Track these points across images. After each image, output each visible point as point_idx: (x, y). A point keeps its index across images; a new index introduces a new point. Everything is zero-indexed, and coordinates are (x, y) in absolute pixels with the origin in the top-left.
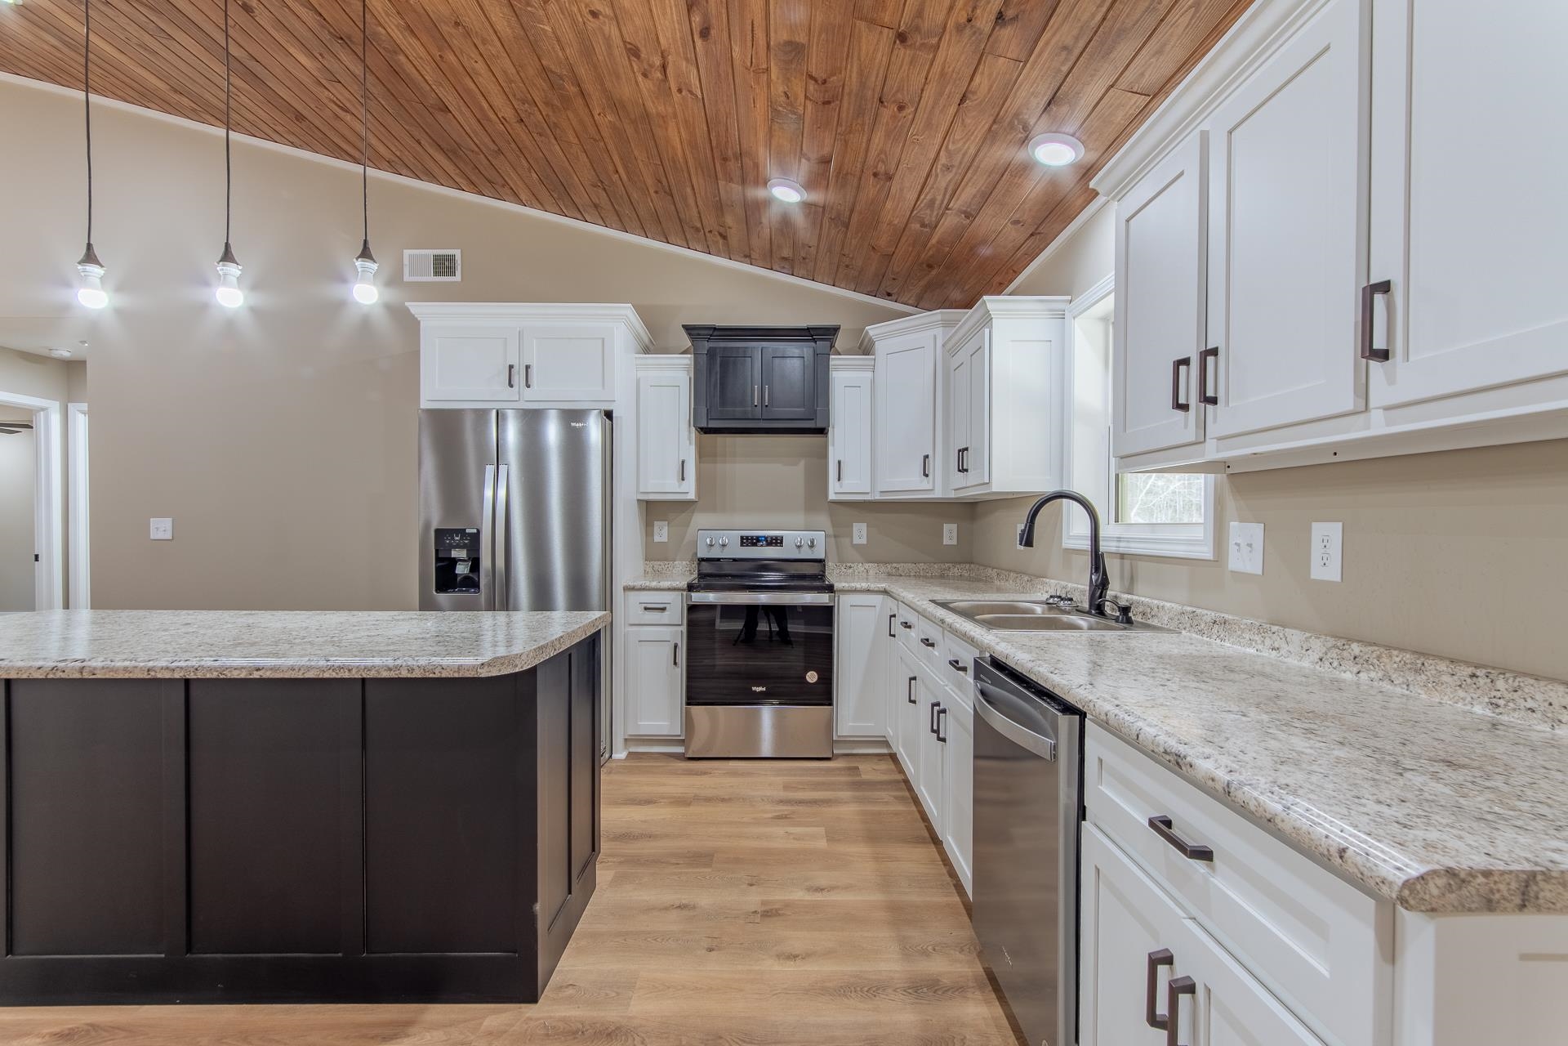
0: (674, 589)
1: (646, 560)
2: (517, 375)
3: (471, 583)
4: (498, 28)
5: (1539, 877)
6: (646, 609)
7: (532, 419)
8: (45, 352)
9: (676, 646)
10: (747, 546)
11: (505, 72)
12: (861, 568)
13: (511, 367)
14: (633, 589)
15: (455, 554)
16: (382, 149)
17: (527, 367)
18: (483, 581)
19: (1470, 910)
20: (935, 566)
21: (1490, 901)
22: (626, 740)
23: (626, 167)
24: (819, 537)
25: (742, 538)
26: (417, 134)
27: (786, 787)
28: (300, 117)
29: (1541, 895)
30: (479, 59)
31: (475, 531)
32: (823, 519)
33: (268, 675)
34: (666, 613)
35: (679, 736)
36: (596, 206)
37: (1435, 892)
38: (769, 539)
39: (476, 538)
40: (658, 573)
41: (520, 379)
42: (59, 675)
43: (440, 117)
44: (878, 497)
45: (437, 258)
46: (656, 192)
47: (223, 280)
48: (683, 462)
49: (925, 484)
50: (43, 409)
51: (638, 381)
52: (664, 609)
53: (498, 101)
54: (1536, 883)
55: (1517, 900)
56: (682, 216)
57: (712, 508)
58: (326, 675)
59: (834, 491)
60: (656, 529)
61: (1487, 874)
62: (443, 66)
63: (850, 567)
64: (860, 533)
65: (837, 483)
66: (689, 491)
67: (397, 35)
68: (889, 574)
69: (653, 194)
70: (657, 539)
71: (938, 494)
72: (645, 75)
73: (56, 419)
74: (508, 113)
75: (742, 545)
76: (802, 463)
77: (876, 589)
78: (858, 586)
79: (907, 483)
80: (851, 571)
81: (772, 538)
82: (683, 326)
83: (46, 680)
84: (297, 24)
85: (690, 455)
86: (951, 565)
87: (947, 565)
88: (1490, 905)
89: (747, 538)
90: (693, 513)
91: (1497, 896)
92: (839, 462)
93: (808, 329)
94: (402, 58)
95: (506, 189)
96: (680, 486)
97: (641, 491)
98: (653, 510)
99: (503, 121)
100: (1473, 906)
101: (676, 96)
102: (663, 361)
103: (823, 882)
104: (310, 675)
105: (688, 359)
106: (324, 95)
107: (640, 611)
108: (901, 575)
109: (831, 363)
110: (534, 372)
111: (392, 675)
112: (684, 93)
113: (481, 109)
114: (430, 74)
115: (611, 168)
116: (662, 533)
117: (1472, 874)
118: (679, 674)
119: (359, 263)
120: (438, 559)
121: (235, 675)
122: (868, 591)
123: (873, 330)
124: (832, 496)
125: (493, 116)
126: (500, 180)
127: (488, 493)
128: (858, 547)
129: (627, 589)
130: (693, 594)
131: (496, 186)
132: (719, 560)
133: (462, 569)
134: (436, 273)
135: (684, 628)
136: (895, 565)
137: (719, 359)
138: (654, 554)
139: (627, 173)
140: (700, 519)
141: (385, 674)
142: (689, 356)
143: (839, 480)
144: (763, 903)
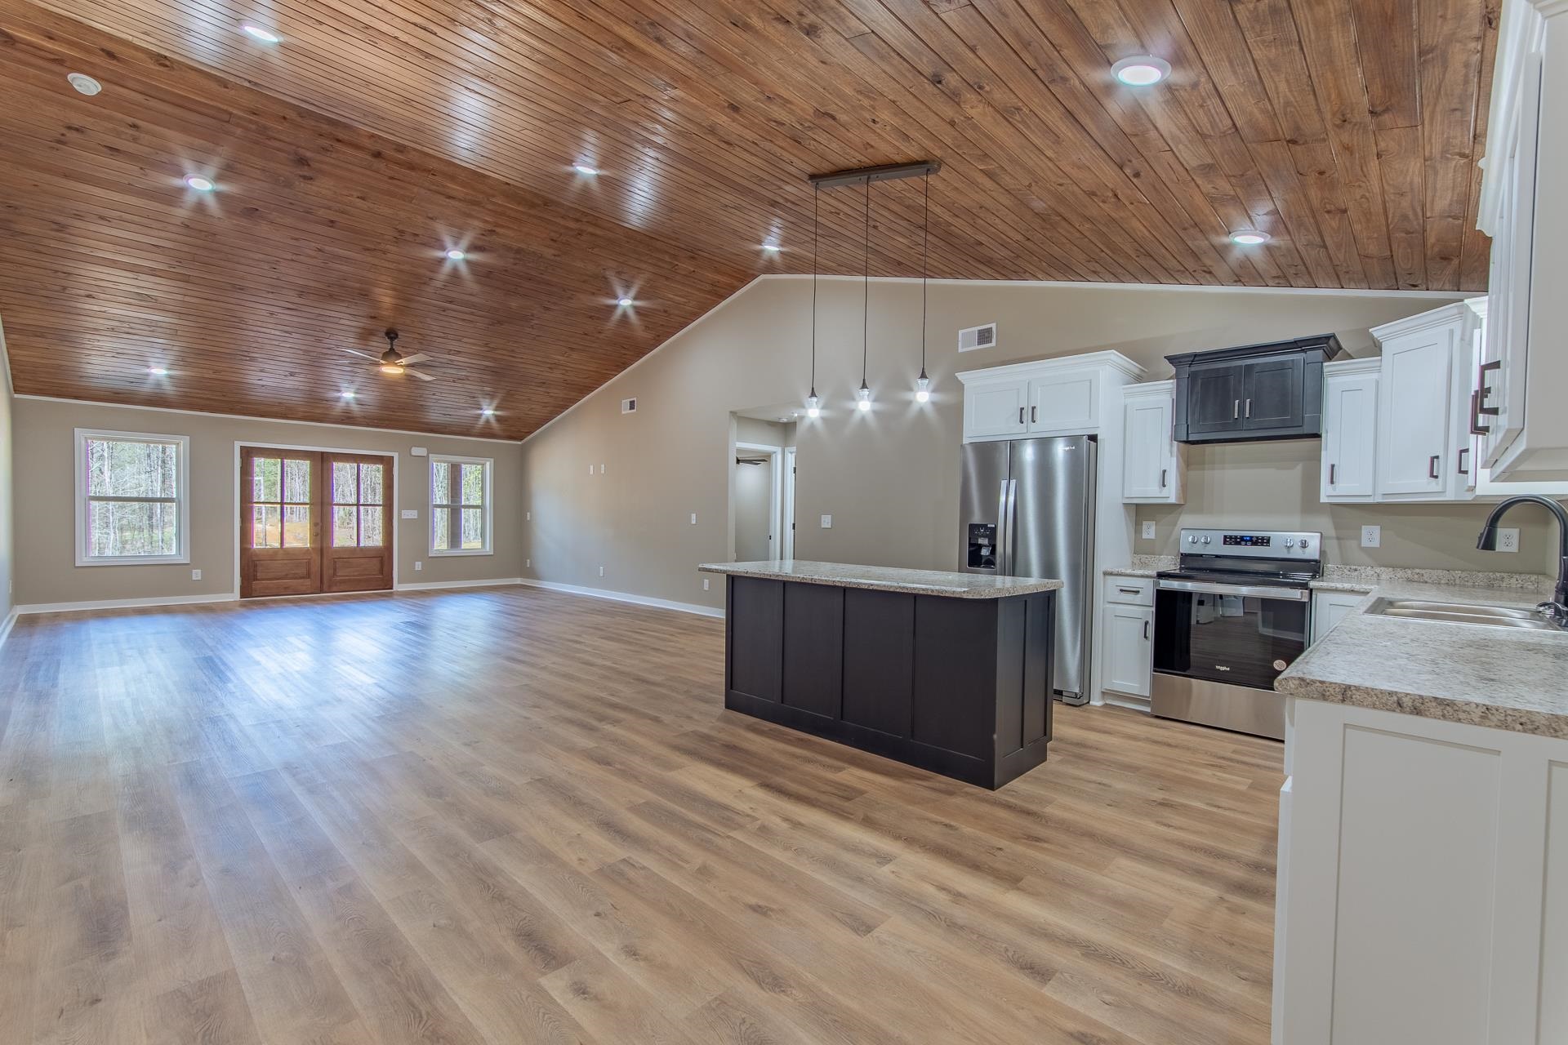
0: (1147, 577)
1: (1135, 553)
2: (1027, 414)
3: (990, 563)
4: (1005, 203)
5: (1352, 688)
6: (1121, 590)
7: (1044, 445)
8: (777, 420)
9: (1146, 623)
10: (1230, 544)
11: (1013, 220)
12: (1369, 571)
13: (1022, 409)
14: (1111, 574)
15: (981, 541)
16: (946, 269)
17: (1033, 408)
18: (998, 560)
19: (1312, 697)
20: (1480, 574)
21: (1324, 695)
22: (1103, 692)
23: (1108, 247)
24: (1314, 541)
25: (1225, 537)
26: (965, 258)
27: (1234, 752)
28: (900, 263)
29: (1354, 697)
30: (996, 218)
31: (993, 526)
32: (1325, 522)
33: (875, 588)
34: (1139, 596)
35: (1146, 697)
36: (1095, 272)
37: (1293, 686)
38: (1254, 539)
39: (994, 530)
40: (1144, 565)
41: (1027, 417)
42: (805, 581)
43: (978, 248)
44: (1379, 499)
45: (980, 332)
46: (1138, 256)
47: (862, 398)
48: (1164, 471)
49: (1434, 486)
50: (775, 452)
51: (1126, 407)
52: (1138, 592)
53: (1012, 233)
54: (1351, 691)
55: (1340, 697)
56: (1166, 266)
57: (1199, 510)
58: (898, 590)
59: (1327, 493)
60: (1144, 527)
61: (1322, 682)
62: (976, 226)
63: (1356, 570)
64: (1371, 535)
65: (1330, 487)
66: (1171, 494)
67: (950, 220)
68: (1409, 580)
69: (1136, 259)
70: (1145, 536)
71: (1450, 496)
72: (1104, 202)
73: (779, 457)
74: (1019, 237)
75: (1224, 544)
76: (1299, 467)
77: (1362, 590)
78: (1339, 586)
79: (1414, 485)
80: (1356, 573)
81: (1257, 537)
82: (1165, 357)
83: (801, 583)
84: (899, 227)
85: (1172, 464)
86: (1505, 575)
87: (1498, 575)
88: (1324, 697)
89: (1231, 537)
90: (1180, 514)
91: (1328, 693)
92: (1333, 466)
93: (1295, 342)
94: (953, 228)
95: (1028, 274)
96: (1160, 492)
97: (1126, 496)
98: (1140, 512)
99: (1017, 242)
100: (1315, 696)
101: (1131, 207)
102: (1147, 389)
103: (1223, 804)
104: (891, 590)
105: (1171, 384)
106: (912, 252)
107: (1117, 592)
108: (1426, 582)
109: (1325, 370)
110: (1038, 412)
111: (925, 593)
112: (1135, 204)
113: (1002, 239)
114: (969, 230)
115: (1098, 250)
116: (1150, 531)
117: (1314, 682)
118: (1149, 646)
119: (919, 381)
120: (971, 545)
121: (863, 587)
122: (1352, 591)
123: (1377, 332)
124: (1323, 499)
125: (1011, 241)
126: (1021, 270)
127: (1003, 499)
128: (1368, 551)
129: (1106, 574)
130: (1161, 581)
131: (1019, 273)
132: (1201, 555)
133: (985, 552)
134: (980, 343)
135: (1154, 609)
136: (1417, 571)
137: (1200, 381)
138: (1141, 548)
139: (1111, 251)
140: (1186, 520)
141: (921, 592)
142: (1172, 381)
143: (1332, 482)
144: (1163, 799)
